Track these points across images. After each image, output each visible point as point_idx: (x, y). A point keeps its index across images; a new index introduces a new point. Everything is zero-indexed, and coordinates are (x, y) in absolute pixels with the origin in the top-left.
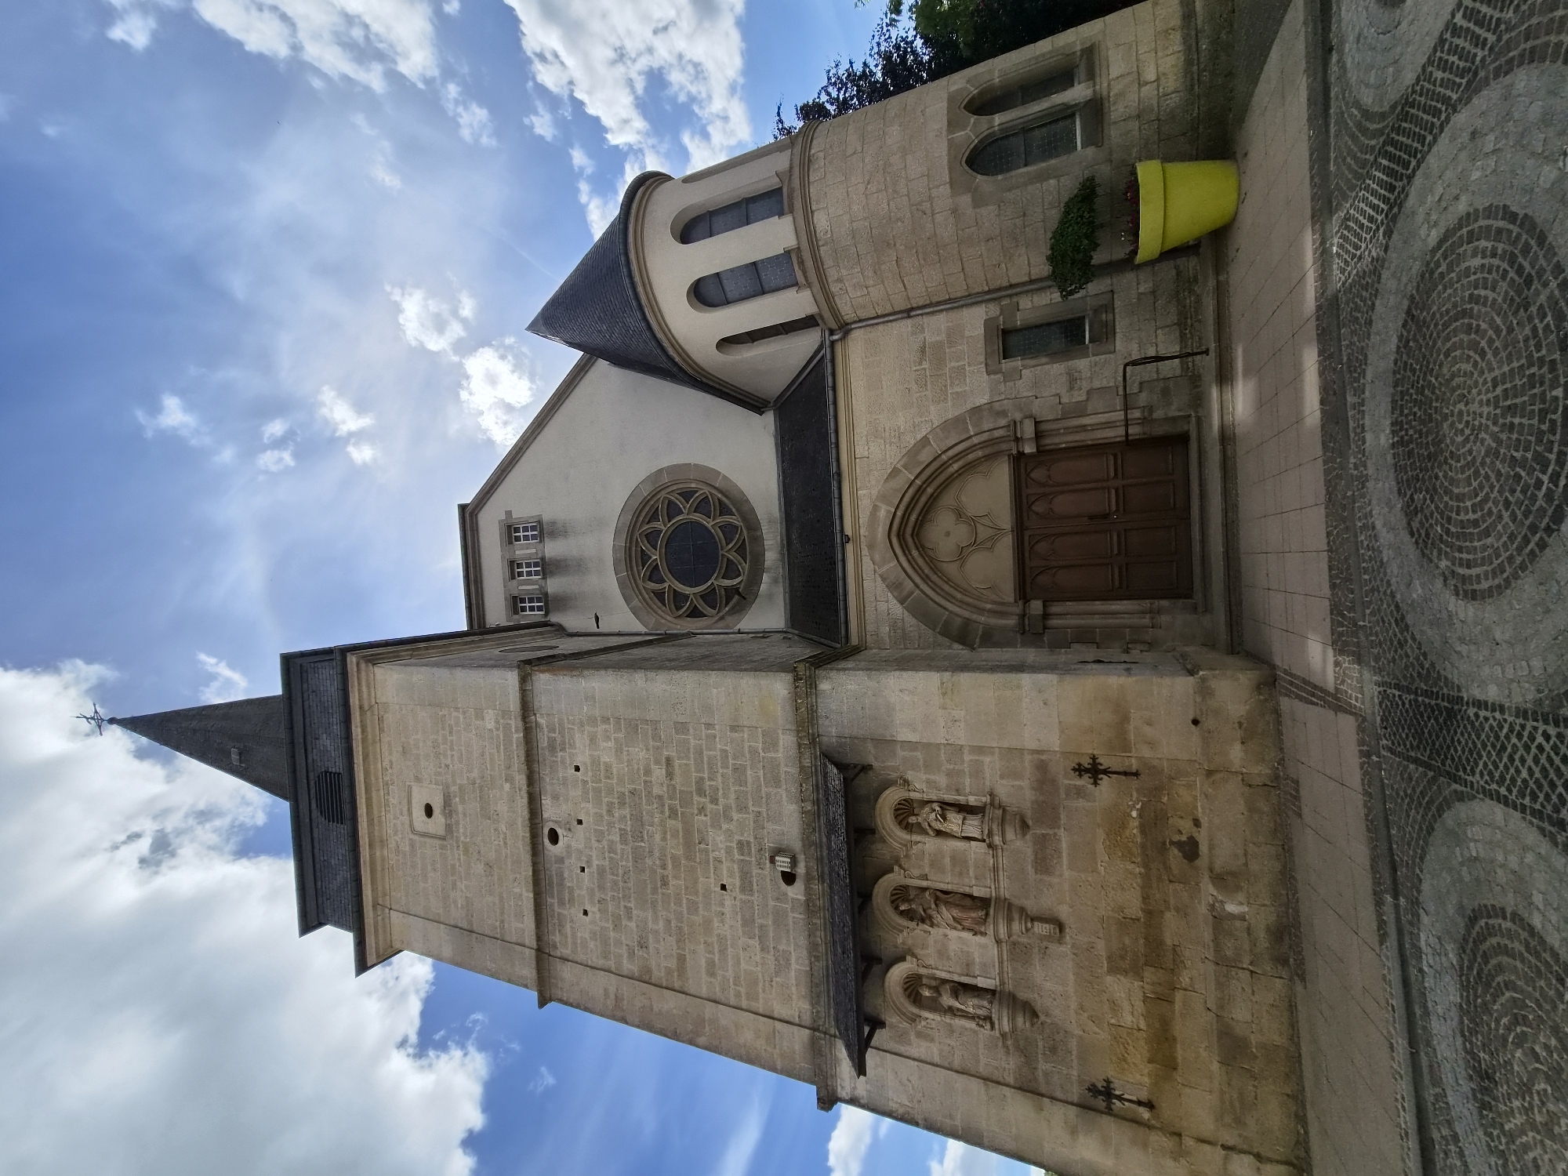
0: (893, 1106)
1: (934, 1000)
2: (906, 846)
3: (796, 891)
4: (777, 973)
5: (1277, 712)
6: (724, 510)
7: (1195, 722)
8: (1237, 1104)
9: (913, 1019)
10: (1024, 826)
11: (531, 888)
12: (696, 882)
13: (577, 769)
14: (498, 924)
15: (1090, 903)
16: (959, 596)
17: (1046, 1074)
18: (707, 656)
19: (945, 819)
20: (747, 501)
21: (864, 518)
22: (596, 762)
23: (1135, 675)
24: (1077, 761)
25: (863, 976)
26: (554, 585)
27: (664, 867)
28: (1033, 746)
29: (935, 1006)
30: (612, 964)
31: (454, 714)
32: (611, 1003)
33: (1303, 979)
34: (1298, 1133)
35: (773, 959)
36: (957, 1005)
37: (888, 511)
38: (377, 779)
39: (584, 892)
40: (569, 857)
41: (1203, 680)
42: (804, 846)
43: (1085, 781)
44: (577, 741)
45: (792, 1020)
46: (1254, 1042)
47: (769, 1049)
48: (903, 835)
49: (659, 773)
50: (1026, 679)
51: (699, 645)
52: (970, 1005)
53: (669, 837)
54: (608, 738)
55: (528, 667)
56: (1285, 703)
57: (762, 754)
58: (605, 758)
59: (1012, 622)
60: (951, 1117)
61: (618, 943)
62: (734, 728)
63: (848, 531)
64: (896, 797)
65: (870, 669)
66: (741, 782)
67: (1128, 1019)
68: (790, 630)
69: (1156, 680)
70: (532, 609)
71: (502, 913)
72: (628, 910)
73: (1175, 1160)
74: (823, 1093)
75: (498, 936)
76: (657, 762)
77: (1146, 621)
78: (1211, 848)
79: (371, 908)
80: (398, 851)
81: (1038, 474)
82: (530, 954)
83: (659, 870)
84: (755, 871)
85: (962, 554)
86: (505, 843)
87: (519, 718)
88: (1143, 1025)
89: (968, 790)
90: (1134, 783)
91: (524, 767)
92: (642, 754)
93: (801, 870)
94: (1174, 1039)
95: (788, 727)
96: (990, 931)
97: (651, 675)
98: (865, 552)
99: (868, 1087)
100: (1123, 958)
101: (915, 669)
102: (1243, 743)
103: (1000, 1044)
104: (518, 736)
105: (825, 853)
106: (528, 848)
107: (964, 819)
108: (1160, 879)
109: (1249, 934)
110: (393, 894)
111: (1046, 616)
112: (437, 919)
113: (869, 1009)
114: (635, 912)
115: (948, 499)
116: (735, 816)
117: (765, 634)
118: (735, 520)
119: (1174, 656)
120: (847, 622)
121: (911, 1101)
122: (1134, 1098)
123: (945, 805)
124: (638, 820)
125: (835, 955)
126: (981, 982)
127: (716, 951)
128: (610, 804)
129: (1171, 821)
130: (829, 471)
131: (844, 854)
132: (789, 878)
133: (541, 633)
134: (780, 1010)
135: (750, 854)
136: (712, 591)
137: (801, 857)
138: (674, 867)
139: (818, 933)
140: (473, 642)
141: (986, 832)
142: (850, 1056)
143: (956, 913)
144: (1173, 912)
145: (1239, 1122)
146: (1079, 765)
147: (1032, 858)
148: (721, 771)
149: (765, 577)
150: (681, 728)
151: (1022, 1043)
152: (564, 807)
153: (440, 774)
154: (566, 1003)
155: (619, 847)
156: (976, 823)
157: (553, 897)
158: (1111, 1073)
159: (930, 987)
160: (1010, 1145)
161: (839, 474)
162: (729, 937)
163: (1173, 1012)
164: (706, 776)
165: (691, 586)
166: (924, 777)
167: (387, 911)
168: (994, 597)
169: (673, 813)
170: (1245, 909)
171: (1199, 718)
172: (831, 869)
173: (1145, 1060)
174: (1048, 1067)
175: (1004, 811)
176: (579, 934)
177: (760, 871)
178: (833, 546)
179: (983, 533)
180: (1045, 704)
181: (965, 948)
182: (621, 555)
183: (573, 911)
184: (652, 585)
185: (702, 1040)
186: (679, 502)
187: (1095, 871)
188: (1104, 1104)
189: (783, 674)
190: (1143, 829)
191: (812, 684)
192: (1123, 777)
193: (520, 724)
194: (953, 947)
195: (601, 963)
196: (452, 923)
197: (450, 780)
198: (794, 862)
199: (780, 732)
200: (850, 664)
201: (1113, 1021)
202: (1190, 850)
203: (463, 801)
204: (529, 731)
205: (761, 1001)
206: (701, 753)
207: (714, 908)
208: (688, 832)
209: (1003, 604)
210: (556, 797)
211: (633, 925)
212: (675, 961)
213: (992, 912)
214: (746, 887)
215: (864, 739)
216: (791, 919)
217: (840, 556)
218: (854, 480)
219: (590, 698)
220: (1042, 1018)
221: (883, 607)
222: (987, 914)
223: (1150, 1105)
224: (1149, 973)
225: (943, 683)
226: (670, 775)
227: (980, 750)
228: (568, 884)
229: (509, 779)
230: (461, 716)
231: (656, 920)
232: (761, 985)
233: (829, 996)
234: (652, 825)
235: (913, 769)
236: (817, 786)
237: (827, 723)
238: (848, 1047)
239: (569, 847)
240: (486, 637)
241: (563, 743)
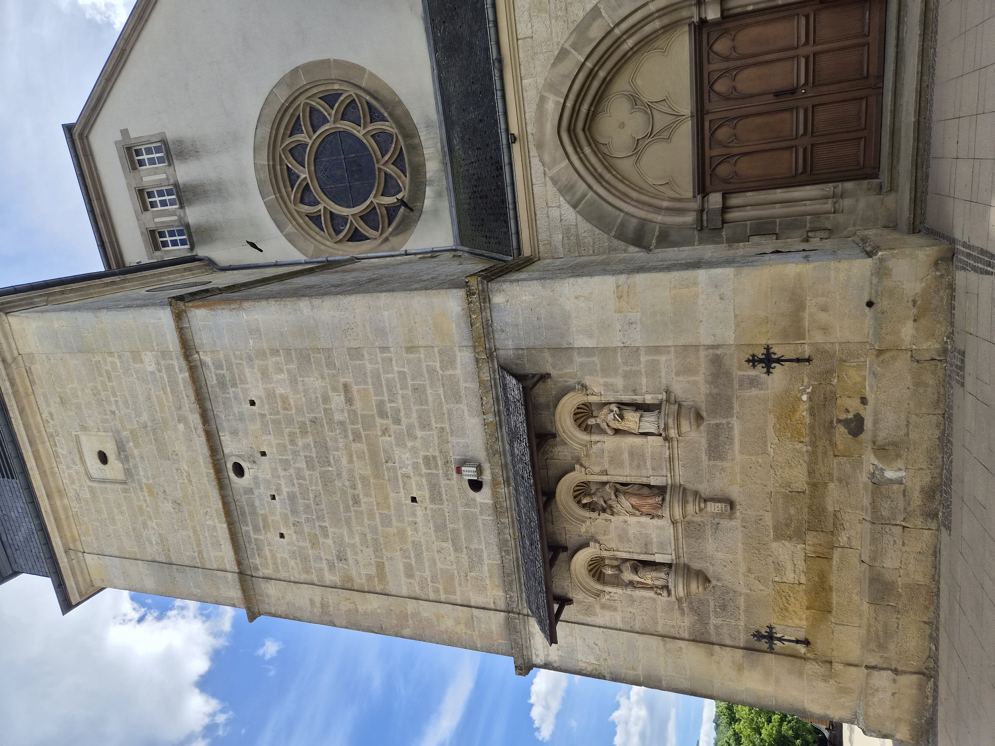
0: (582, 665)
1: (617, 577)
2: (586, 446)
3: (484, 497)
4: (471, 569)
5: (951, 287)
6: (375, 116)
7: (870, 304)
8: (881, 633)
9: (598, 594)
10: (699, 417)
11: (224, 519)
12: (387, 497)
13: (253, 403)
14: (196, 554)
15: (759, 481)
16: (634, 195)
17: (717, 627)
18: (374, 280)
19: (622, 417)
20: (400, 102)
21: (530, 113)
22: (271, 395)
23: (813, 261)
24: (751, 352)
25: (551, 563)
26: (194, 215)
27: (354, 487)
28: (709, 341)
29: (617, 582)
30: (314, 578)
31: (109, 359)
32: (317, 610)
33: (948, 528)
34: (930, 649)
35: (466, 557)
36: (636, 578)
37: (557, 103)
38: (40, 432)
39: (278, 518)
40: (258, 487)
41: (881, 260)
42: (488, 455)
43: (760, 370)
44: (248, 375)
45: (487, 606)
46: (900, 584)
47: (469, 632)
48: (584, 437)
49: (337, 400)
50: (702, 275)
51: (364, 269)
52: (649, 577)
53: (355, 459)
54: (280, 370)
55: (181, 304)
56: (961, 277)
57: (440, 372)
58: (280, 391)
59: (689, 218)
60: (634, 669)
61: (318, 558)
62: (410, 349)
63: (514, 130)
64: (575, 402)
65: (544, 278)
66: (422, 401)
67: (790, 577)
68: (459, 247)
69: (833, 265)
70: (174, 243)
71: (199, 545)
72: (324, 529)
73: (825, 681)
74: (520, 661)
75: (199, 565)
76: (335, 389)
77: (829, 206)
78: (876, 422)
79: (63, 554)
80: (78, 499)
81: (722, 46)
82: (233, 578)
83: (349, 491)
84: (443, 482)
85: (638, 148)
86: (190, 481)
87: (182, 358)
88: (803, 580)
89: (644, 389)
90: (806, 368)
91: (196, 407)
92: (318, 384)
93: (487, 477)
94: (831, 589)
95: (465, 343)
96: (667, 513)
97: (317, 302)
98: (534, 152)
99: (560, 652)
100: (787, 525)
101: (590, 275)
102: (915, 321)
103: (677, 607)
104: (183, 376)
105: (509, 458)
106: (215, 483)
107: (641, 416)
108: (825, 454)
109: (904, 496)
110: (83, 538)
111: (725, 209)
112: (133, 556)
113: (557, 590)
114: (330, 530)
115: (621, 84)
116: (419, 433)
117: (433, 254)
118: (388, 126)
119: (854, 241)
120: (518, 233)
121: (598, 660)
122: (793, 638)
123: (622, 405)
124: (322, 446)
125: (524, 548)
126: (658, 558)
127: (412, 555)
128: (292, 435)
129: (839, 401)
130: (488, 58)
131: (527, 458)
132: (476, 485)
133: (190, 269)
134: (476, 599)
135: (437, 466)
136: (373, 210)
137: (486, 467)
138: (364, 486)
139: (507, 531)
140: (113, 283)
141: (662, 426)
142: (543, 630)
143: (635, 501)
144: (836, 483)
145: (882, 647)
146: (753, 356)
147: (706, 446)
148: (400, 392)
149: (429, 191)
150: (355, 353)
151: (695, 604)
152: (244, 441)
153: (106, 421)
154: (274, 615)
155: (307, 473)
156: (652, 419)
157: (247, 525)
158: (774, 621)
159: (612, 567)
160: (686, 685)
161: (500, 60)
162: (423, 542)
163: (831, 566)
164: (386, 398)
165: (349, 207)
166: (602, 381)
167: (80, 554)
168: (672, 194)
169: (357, 437)
170: (903, 474)
171: (873, 300)
172: (516, 473)
173: (805, 607)
174: (719, 621)
175: (680, 405)
176: (278, 555)
177: (448, 482)
178: (498, 149)
179: (661, 121)
180: (721, 299)
181: (644, 531)
182: (265, 175)
183: (269, 535)
184: (306, 209)
185: (407, 632)
186: (322, 107)
187: (765, 453)
188: (767, 645)
189: (455, 291)
190: (812, 412)
191: (485, 298)
192: (795, 364)
193: (183, 363)
194: (632, 531)
195: (304, 577)
196: (149, 558)
197: (119, 426)
198: (480, 470)
199: (457, 349)
200: (522, 275)
201: (777, 579)
202: (856, 426)
203: (137, 445)
204: (194, 371)
205: (458, 593)
206: (379, 377)
207: (406, 519)
208: (374, 453)
209: (680, 200)
210: (234, 433)
211: (330, 541)
212: (374, 569)
213: (668, 497)
214: (436, 496)
215: (541, 350)
216: (480, 523)
217: (506, 160)
218: (517, 66)
219: (255, 331)
220: (714, 582)
221: (555, 213)
222: (663, 500)
223: (806, 642)
224: (811, 538)
225: (618, 287)
226: (349, 400)
227: (656, 350)
228: (262, 512)
229: (182, 419)
230: (117, 361)
231: (351, 534)
232: (457, 581)
233: (520, 583)
234: (337, 449)
235: (591, 374)
236: (497, 398)
237: (503, 336)
238: (540, 622)
239: (256, 478)
240: (129, 276)
241: (233, 379)
